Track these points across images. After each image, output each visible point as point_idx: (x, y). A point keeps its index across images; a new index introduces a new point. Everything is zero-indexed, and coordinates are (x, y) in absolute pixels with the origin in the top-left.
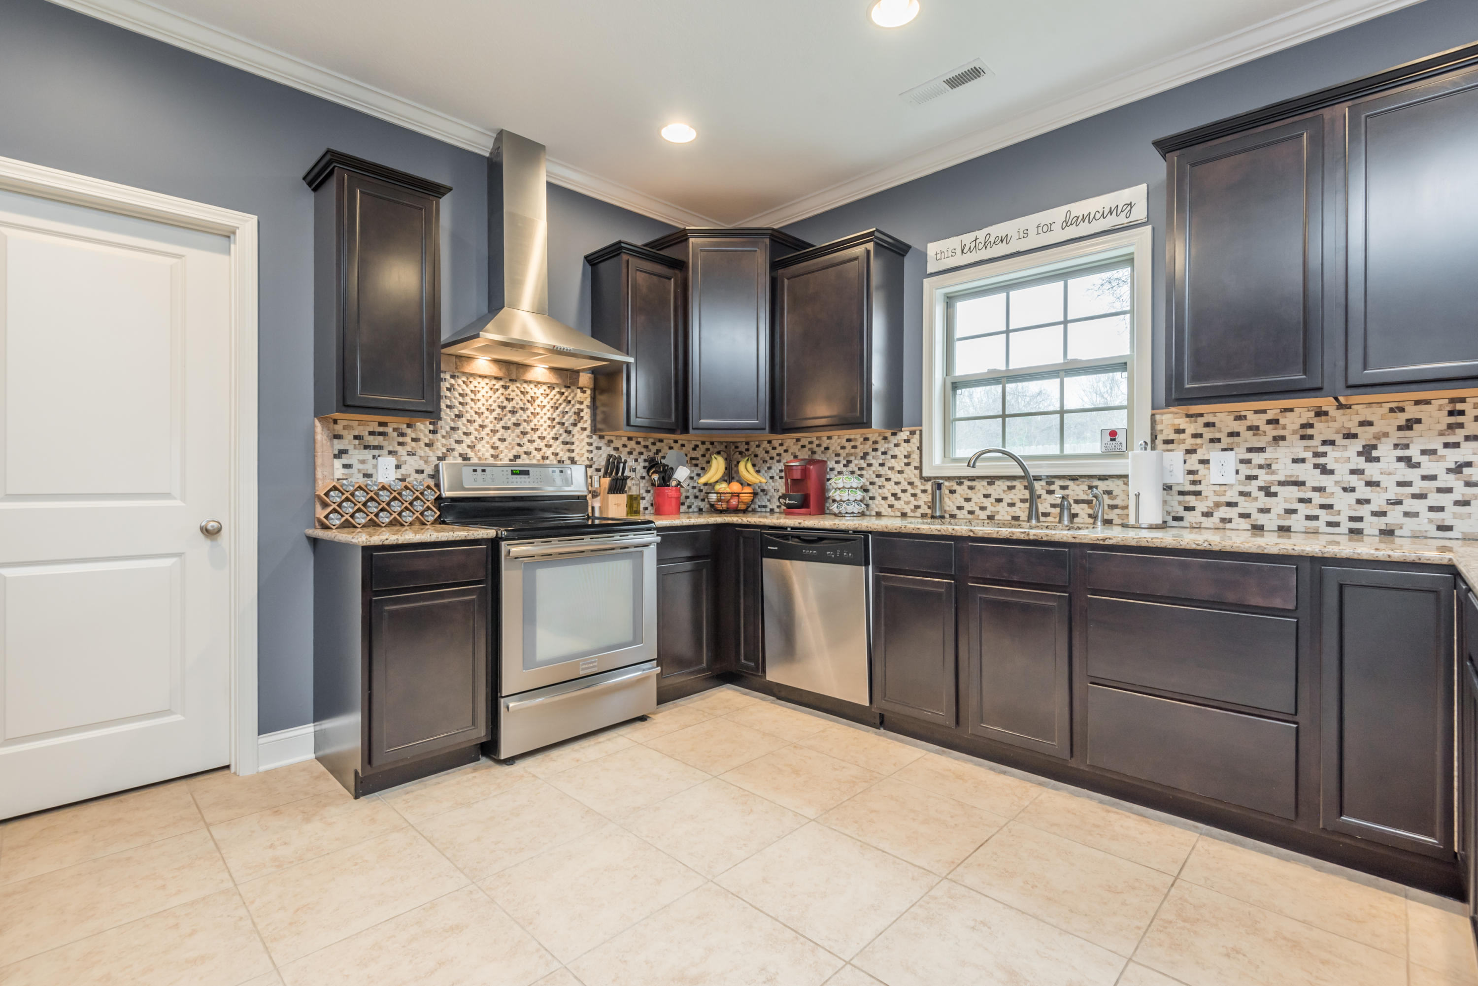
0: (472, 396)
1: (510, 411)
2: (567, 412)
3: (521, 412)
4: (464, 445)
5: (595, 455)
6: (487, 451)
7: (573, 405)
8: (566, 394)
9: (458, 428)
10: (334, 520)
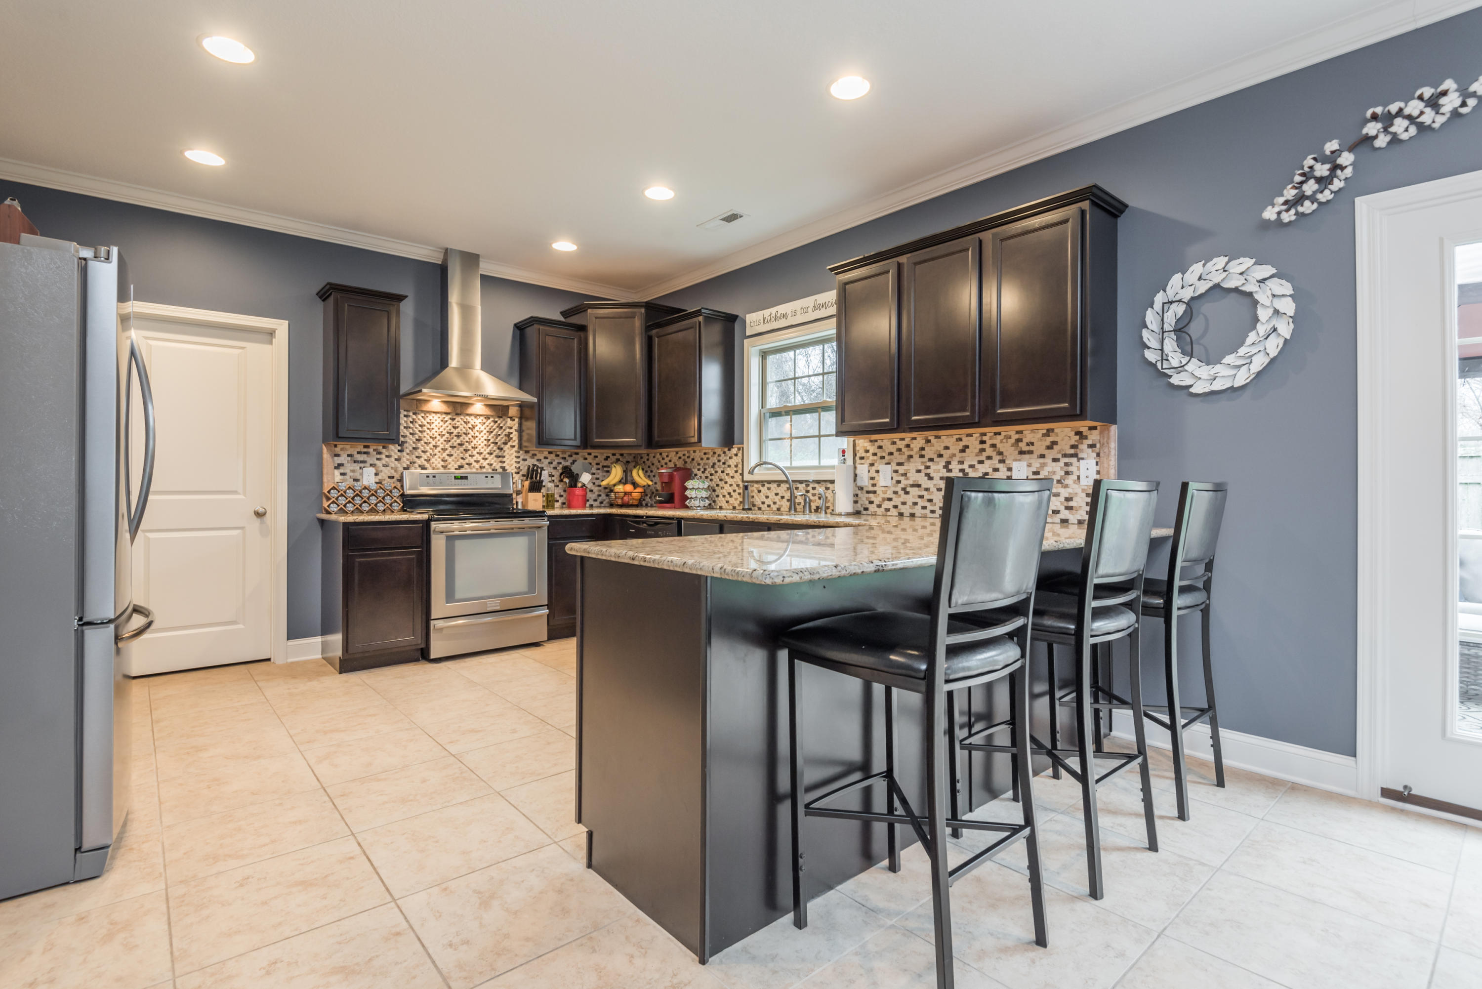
0: (428, 426)
1: (456, 436)
2: (499, 435)
3: (464, 436)
4: (422, 459)
5: (522, 465)
6: (439, 463)
7: (504, 430)
8: (499, 422)
9: (418, 448)
10: (334, 508)
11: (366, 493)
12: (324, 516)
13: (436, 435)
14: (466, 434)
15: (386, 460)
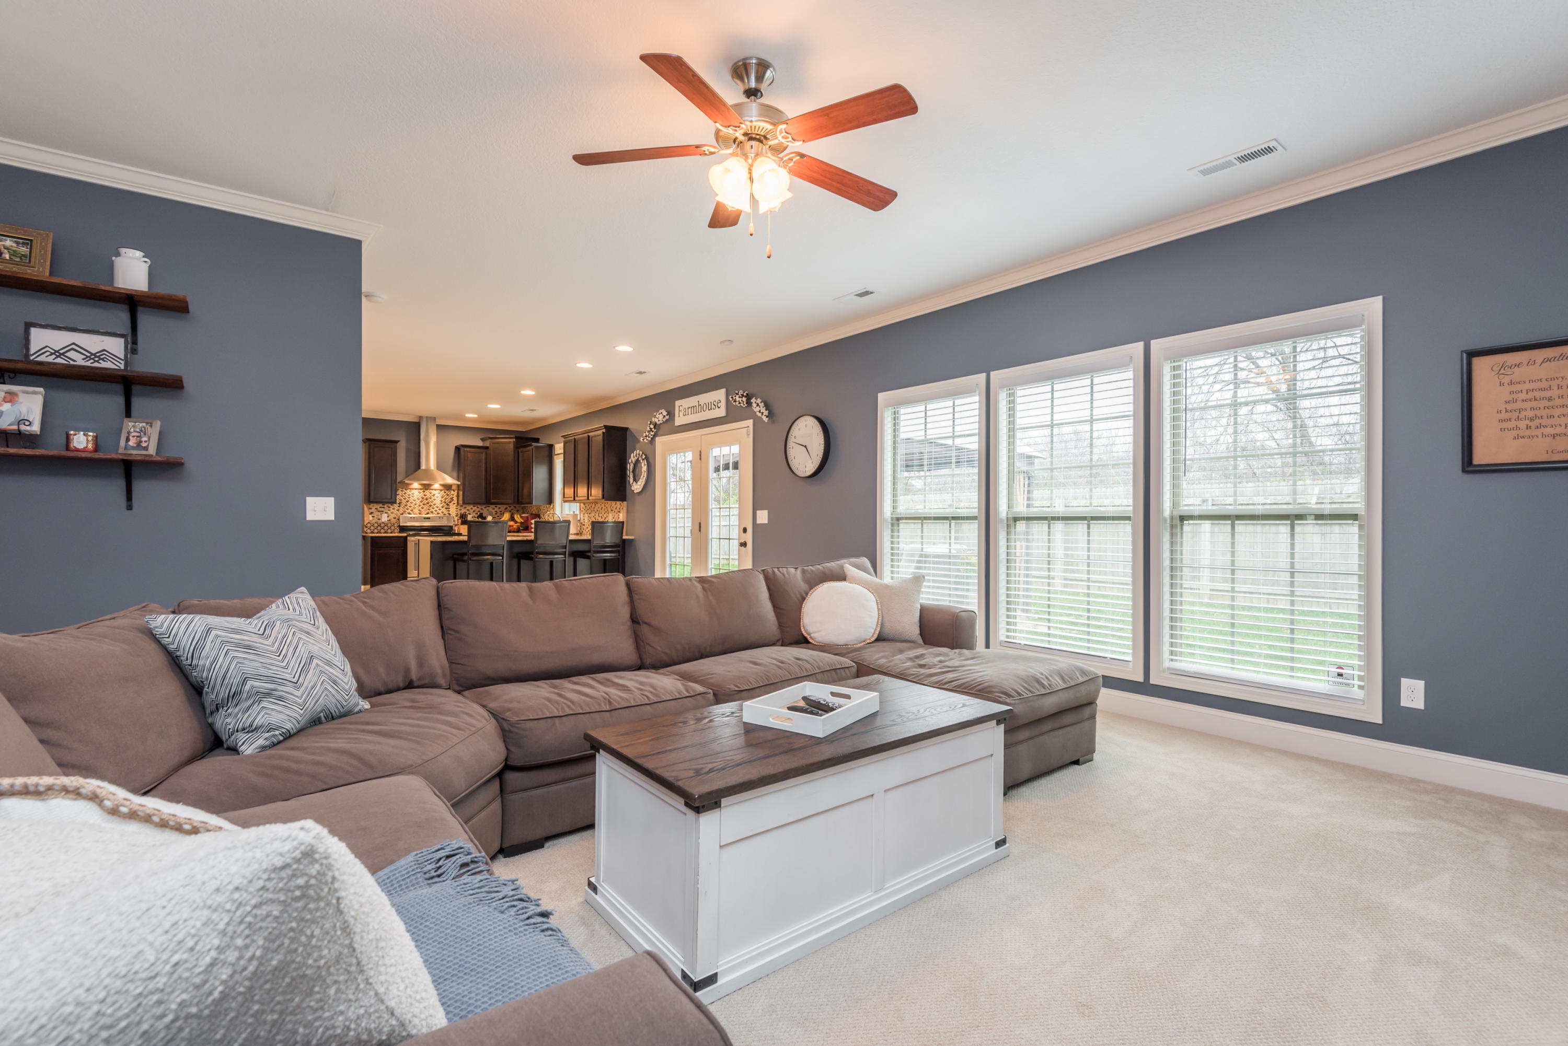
0: (412, 495)
1: (425, 499)
2: (447, 498)
4: (409, 510)
5: (458, 512)
6: (417, 512)
7: (450, 496)
8: (447, 493)
9: (407, 505)
10: (369, 531)
11: (383, 525)
12: (365, 534)
13: (416, 499)
14: (431, 498)
15: (392, 510)
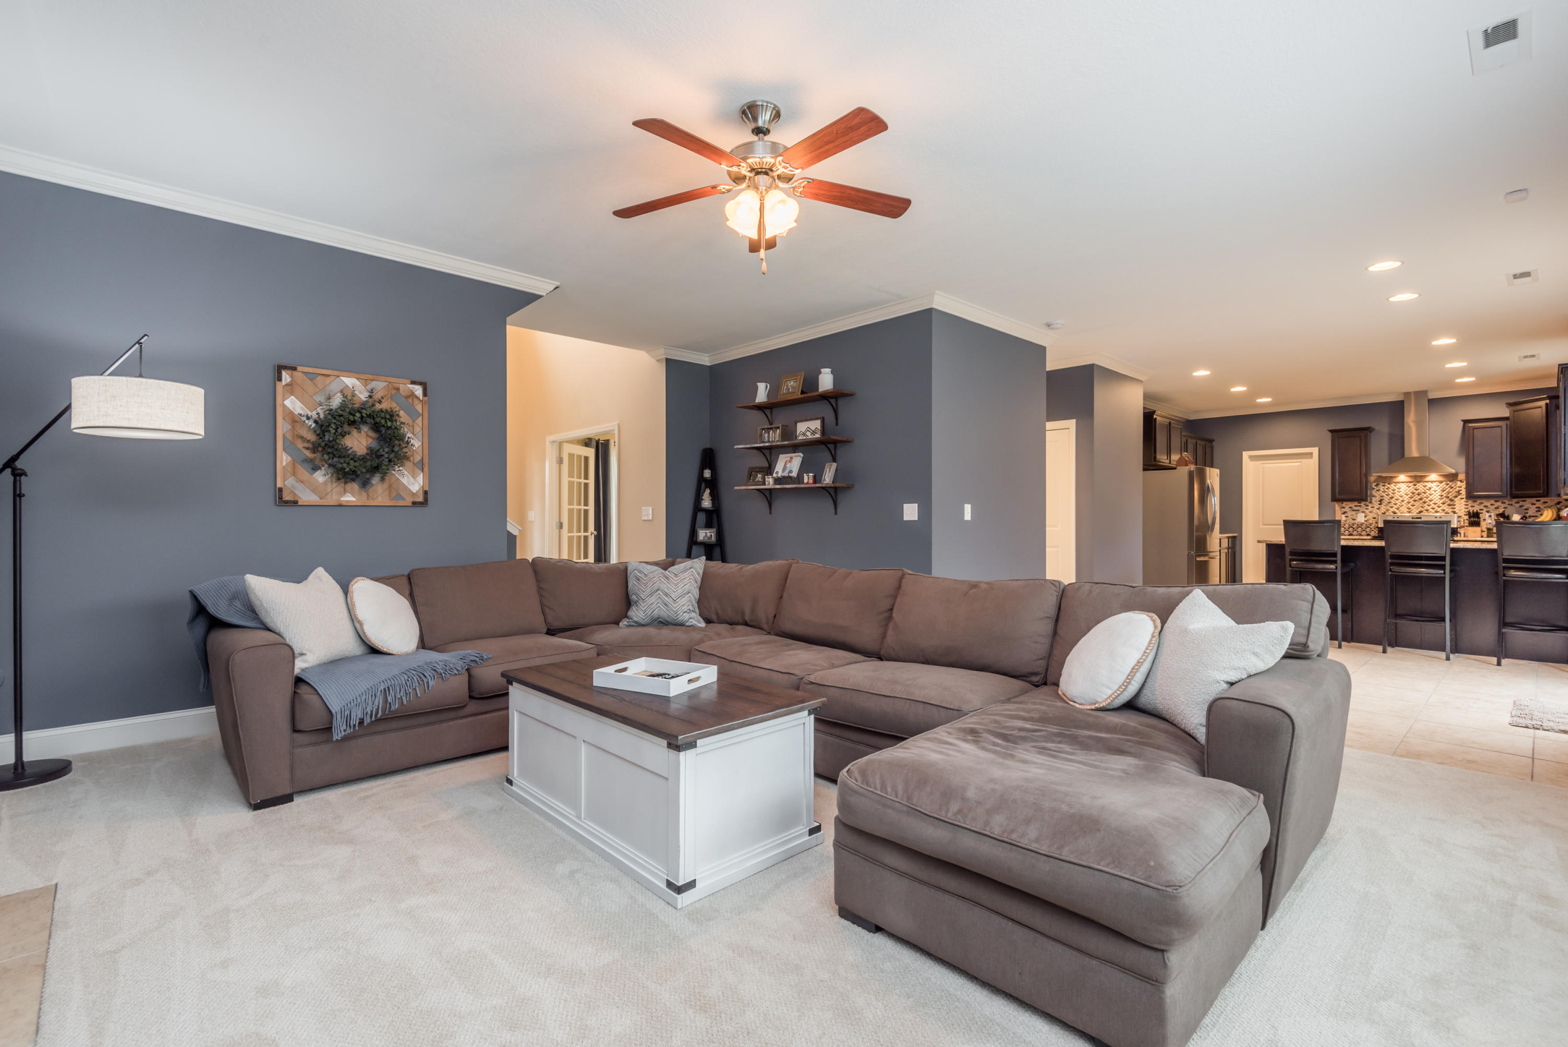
0: (1398, 490)
1: (1417, 494)
2: (1451, 492)
3: (1423, 494)
4: (1394, 508)
5: (1470, 510)
6: (1405, 510)
7: (1455, 489)
8: (1450, 484)
9: (1391, 502)
11: (1358, 528)
13: (1403, 494)
14: (1425, 493)
15: (1370, 509)
